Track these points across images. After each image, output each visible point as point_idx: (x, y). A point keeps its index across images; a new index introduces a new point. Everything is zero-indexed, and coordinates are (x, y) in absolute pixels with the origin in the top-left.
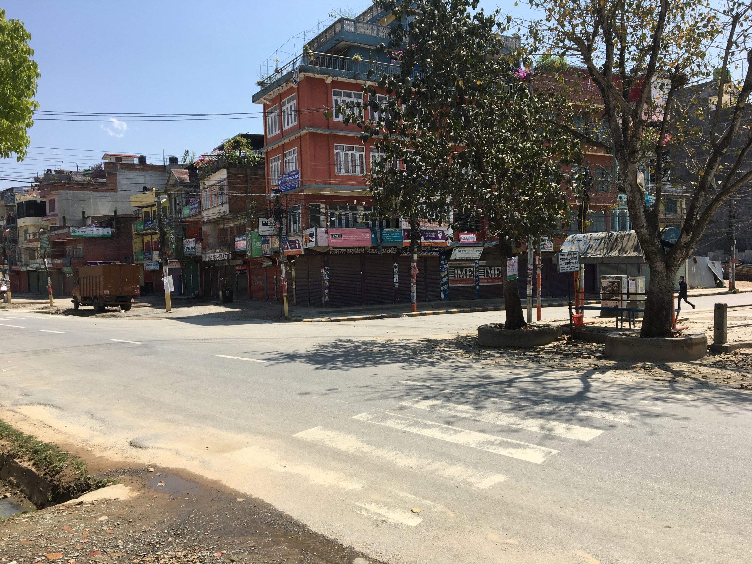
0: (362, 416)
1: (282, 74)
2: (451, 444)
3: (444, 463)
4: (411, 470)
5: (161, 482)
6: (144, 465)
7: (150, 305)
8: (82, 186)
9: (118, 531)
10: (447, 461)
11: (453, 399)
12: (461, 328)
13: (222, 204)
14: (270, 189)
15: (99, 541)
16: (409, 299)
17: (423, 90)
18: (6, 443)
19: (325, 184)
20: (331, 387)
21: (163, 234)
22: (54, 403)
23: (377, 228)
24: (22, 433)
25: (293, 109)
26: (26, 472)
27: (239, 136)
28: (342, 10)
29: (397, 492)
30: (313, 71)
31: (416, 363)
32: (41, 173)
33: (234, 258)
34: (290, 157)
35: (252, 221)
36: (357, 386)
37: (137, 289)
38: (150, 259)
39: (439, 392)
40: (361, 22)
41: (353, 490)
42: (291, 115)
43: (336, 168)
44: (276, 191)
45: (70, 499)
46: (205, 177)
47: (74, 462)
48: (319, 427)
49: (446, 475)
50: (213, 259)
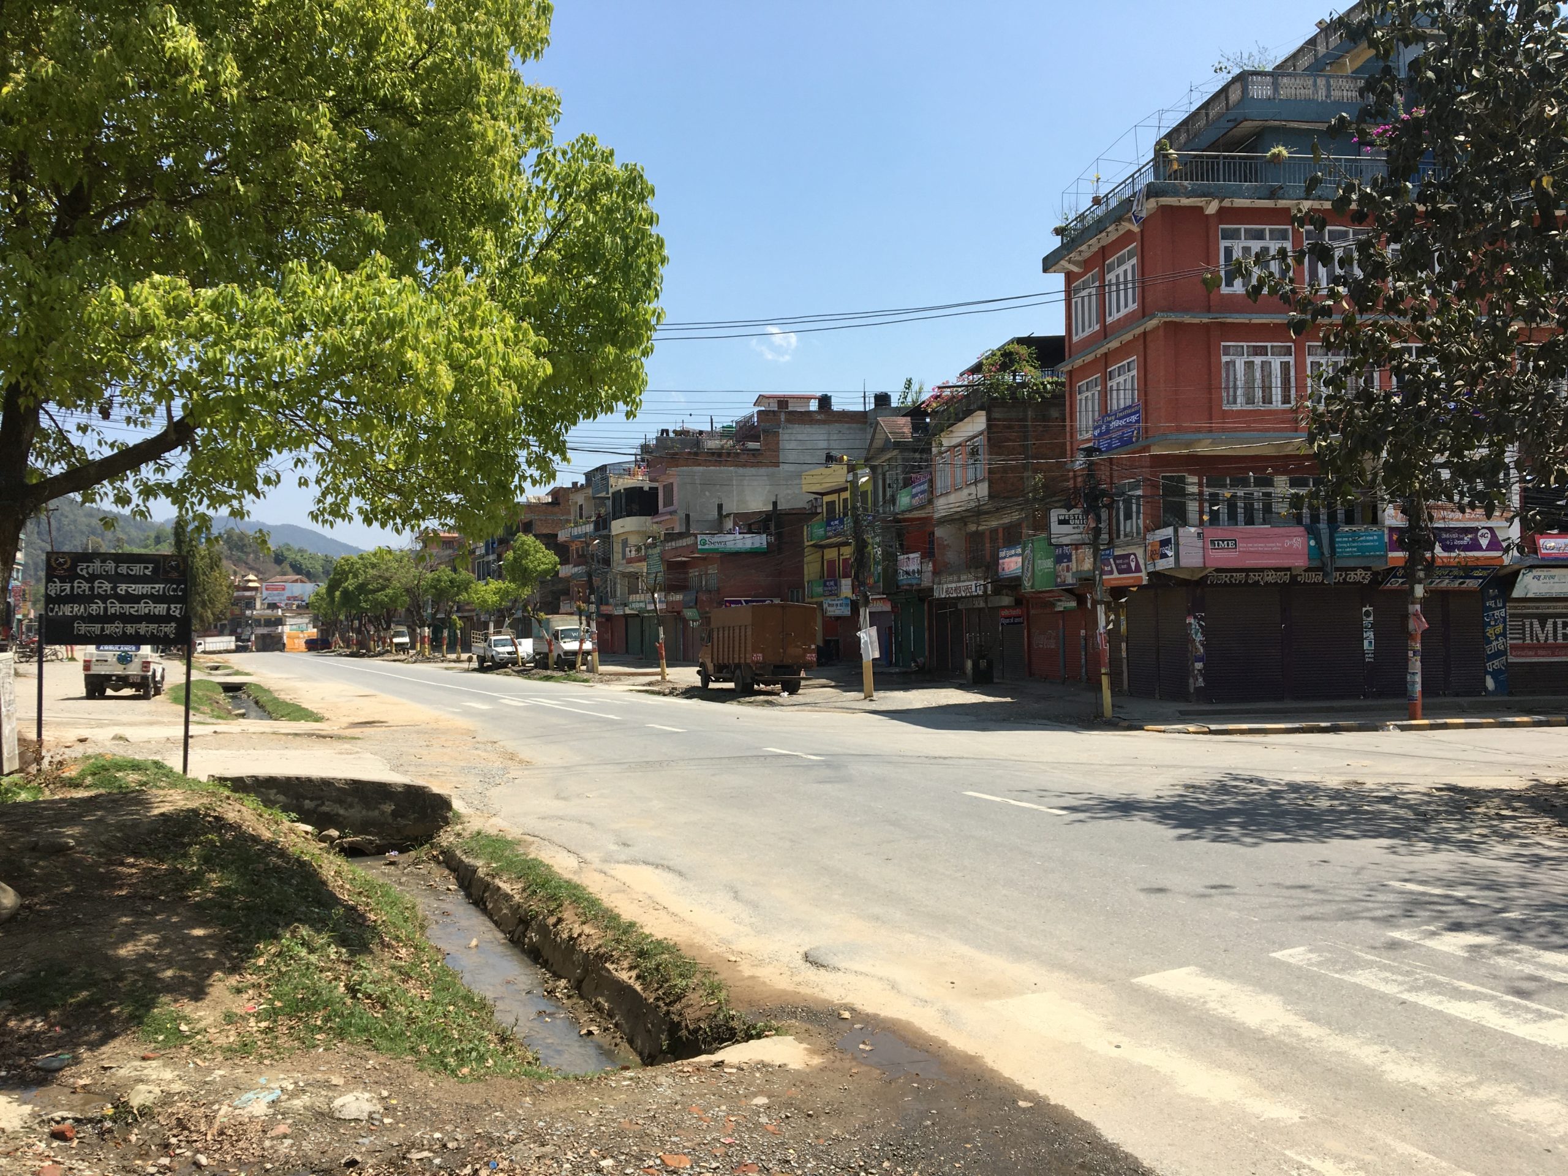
0: (1295, 955)
1: (1107, 205)
2: (1527, 1044)
3: (1511, 1087)
4: (1423, 1094)
5: (864, 1043)
6: (831, 1002)
7: (833, 684)
8: (718, 457)
9: (787, 1131)
10: (1519, 1084)
11: (1530, 935)
12: (1544, 762)
13: (976, 483)
14: (1075, 447)
15: (755, 1146)
16: (1401, 689)
17: (1446, 207)
18: (592, 932)
19: (1199, 432)
20: (1216, 881)
21: (861, 547)
22: (671, 864)
23: (1323, 526)
24: (619, 916)
25: (1130, 278)
26: (624, 989)
27: (1012, 342)
28: (1245, 56)
29: (1390, 1140)
30: (1175, 193)
31: (1426, 841)
32: (652, 436)
33: (997, 592)
34: (1121, 379)
35: (1034, 516)
36: (1278, 885)
37: (812, 651)
38: (835, 593)
39: (1489, 915)
40: (1289, 75)
41: (1278, 1120)
42: (1126, 290)
43: (1224, 394)
44: (1089, 452)
45: (700, 1053)
46: (942, 431)
47: (707, 981)
48: (1192, 968)
49: (1516, 1118)
50: (955, 595)
